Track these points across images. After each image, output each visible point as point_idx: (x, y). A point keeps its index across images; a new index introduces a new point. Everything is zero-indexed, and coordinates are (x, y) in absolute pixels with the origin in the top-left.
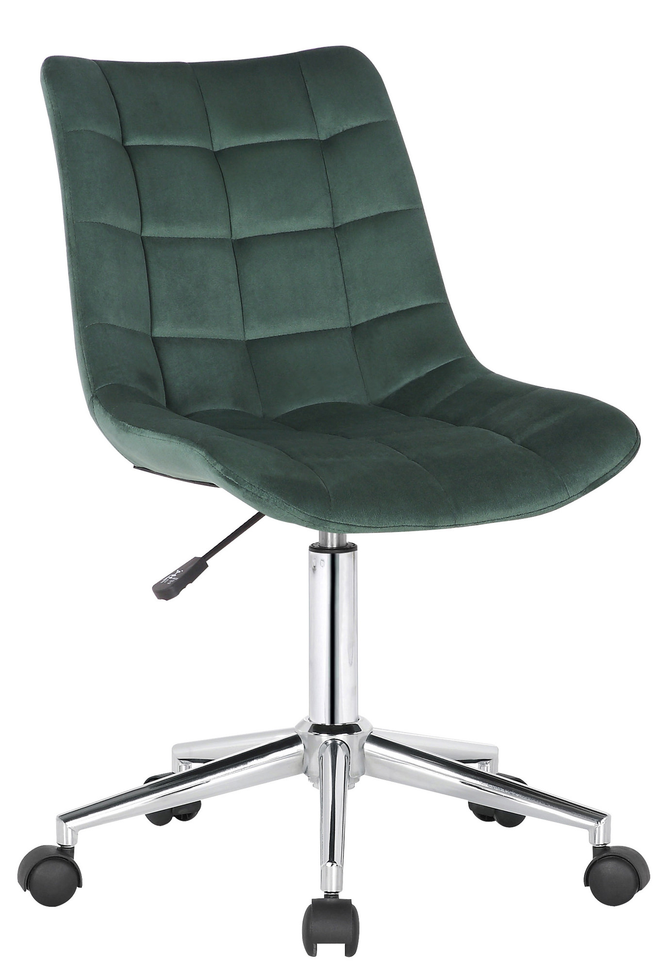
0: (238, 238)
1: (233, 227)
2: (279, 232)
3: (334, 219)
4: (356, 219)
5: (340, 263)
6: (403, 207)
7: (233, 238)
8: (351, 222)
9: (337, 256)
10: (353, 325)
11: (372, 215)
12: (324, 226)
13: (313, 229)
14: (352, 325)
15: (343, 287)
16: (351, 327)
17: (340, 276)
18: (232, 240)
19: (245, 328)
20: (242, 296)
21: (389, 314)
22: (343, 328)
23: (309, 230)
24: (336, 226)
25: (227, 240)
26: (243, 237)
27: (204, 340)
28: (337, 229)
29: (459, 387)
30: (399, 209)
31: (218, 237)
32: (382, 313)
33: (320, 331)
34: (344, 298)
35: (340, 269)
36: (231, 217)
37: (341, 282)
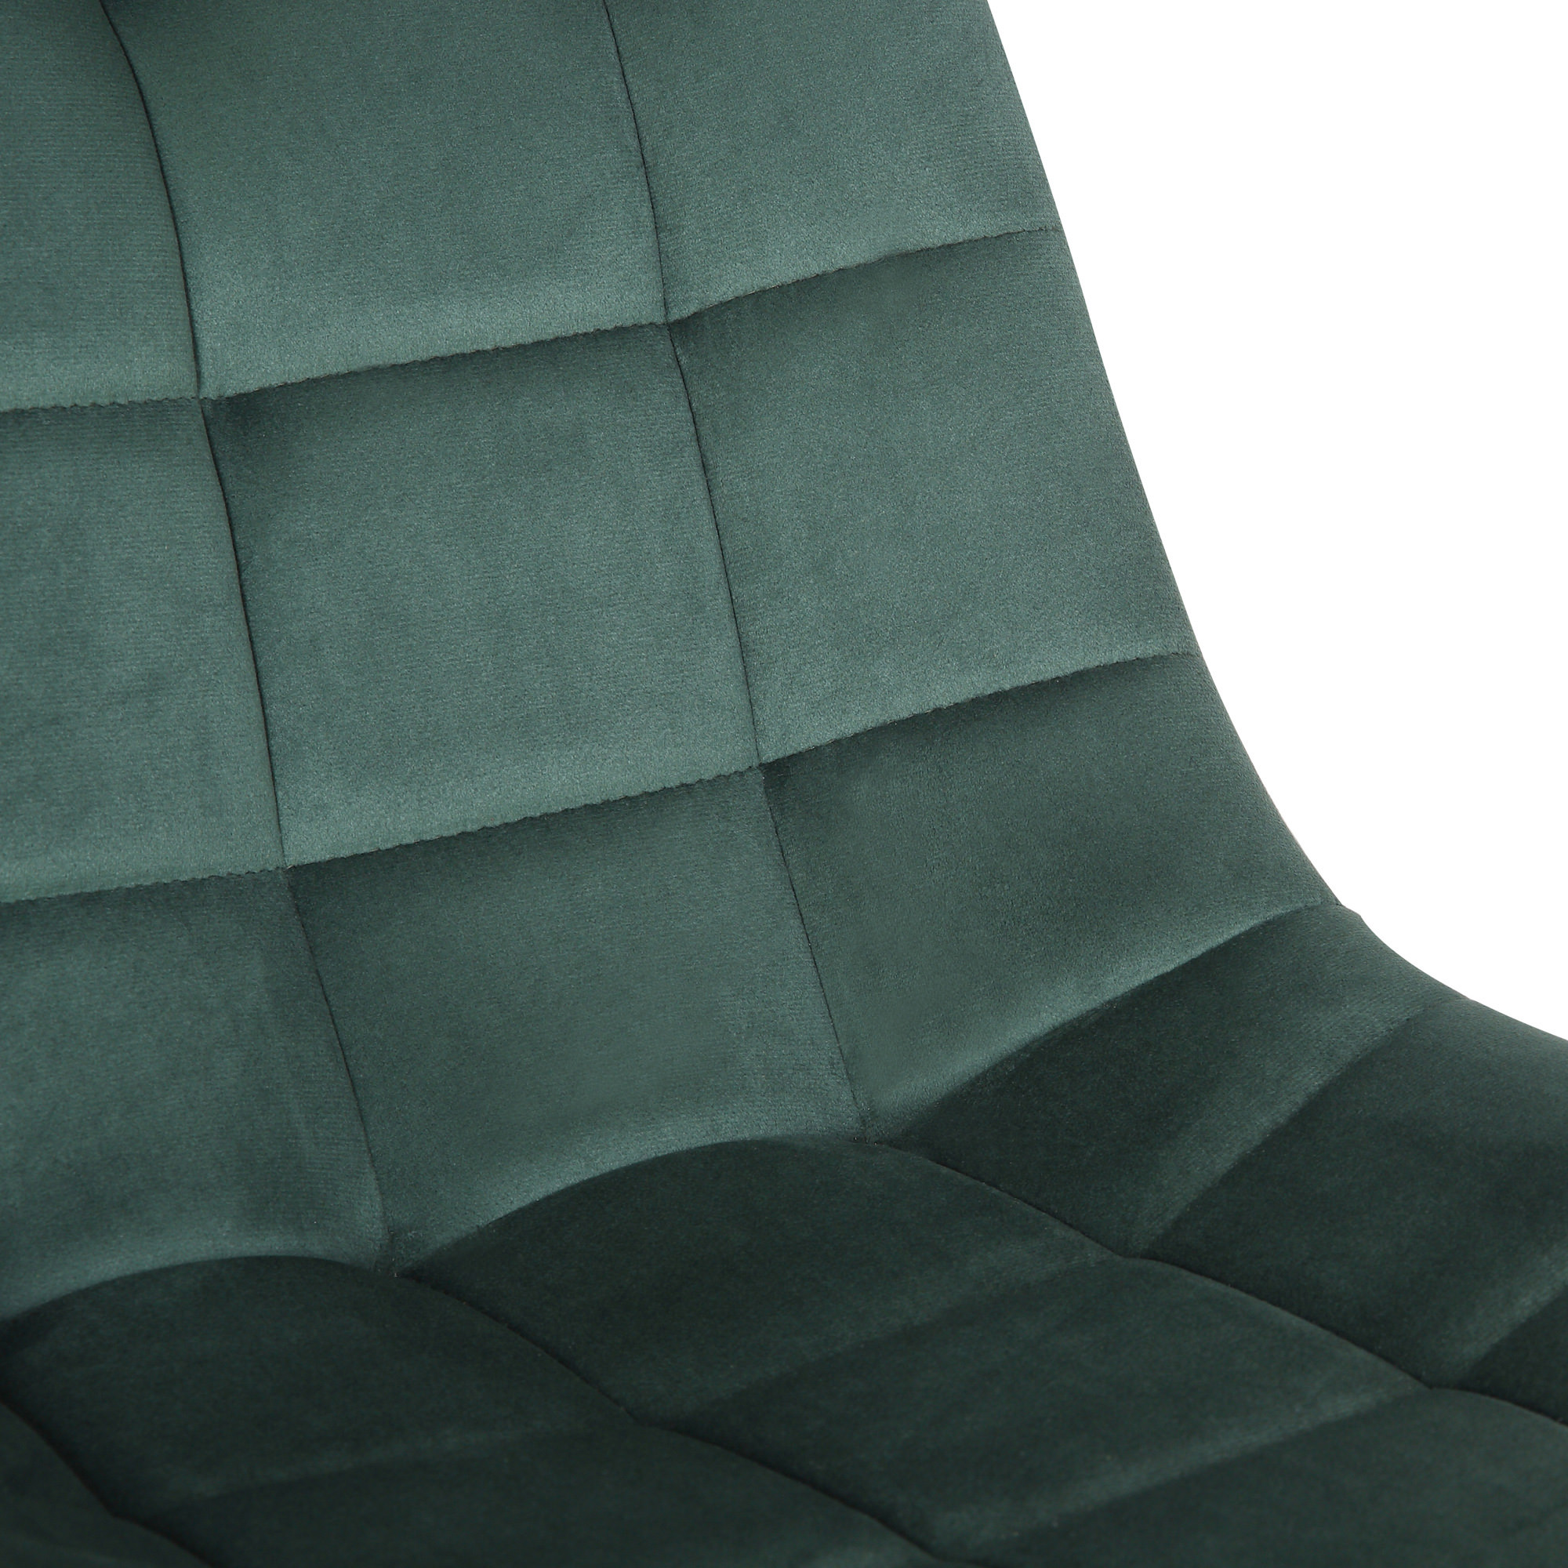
0: (230, 392)
1: (207, 342)
2: (423, 355)
3: (667, 282)
4: (769, 282)
5: (703, 482)
6: (979, 226)
7: (210, 391)
8: (747, 297)
9: (690, 454)
10: (770, 756)
11: (842, 264)
12: (627, 318)
13: (576, 335)
14: (764, 759)
15: (723, 594)
16: (761, 765)
17: (708, 547)
18: (201, 402)
19: (284, 808)
20: (261, 664)
21: (937, 711)
22: (727, 777)
23: (556, 339)
24: (676, 315)
25: (177, 404)
26: (253, 386)
27: (90, 901)
28: (682, 330)
29: (1311, 1079)
30: (962, 234)
31: (138, 397)
32: (905, 706)
33: (626, 798)
34: (727, 645)
35: (705, 511)
36: (196, 298)
37: (712, 571)
